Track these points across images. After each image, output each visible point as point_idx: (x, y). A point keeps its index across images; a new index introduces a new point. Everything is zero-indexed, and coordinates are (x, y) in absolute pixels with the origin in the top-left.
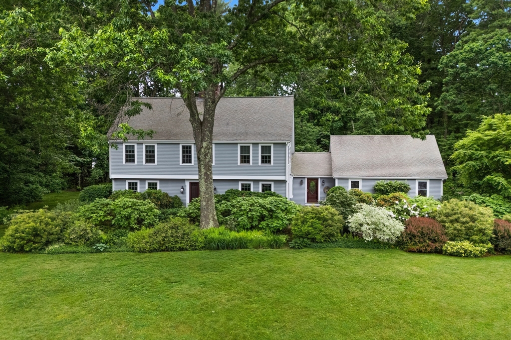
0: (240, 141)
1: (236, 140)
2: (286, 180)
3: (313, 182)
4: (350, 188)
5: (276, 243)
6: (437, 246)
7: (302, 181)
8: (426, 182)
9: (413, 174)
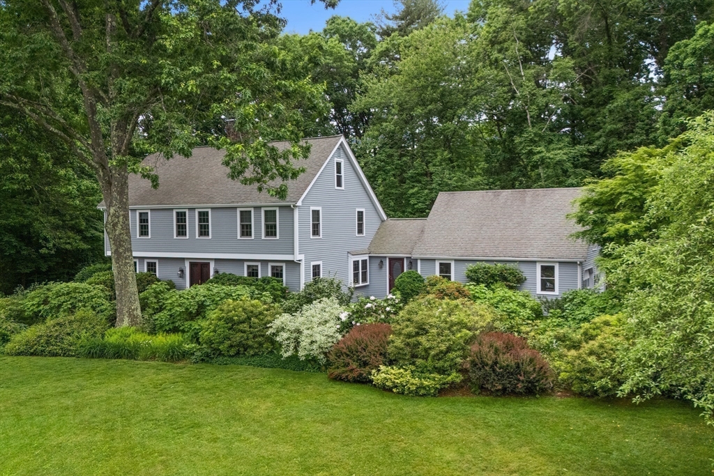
0: (239, 204)
1: (233, 202)
2: (295, 260)
3: (397, 264)
4: (437, 273)
5: (173, 352)
6: (362, 372)
7: (382, 262)
8: (552, 268)
9: (533, 253)
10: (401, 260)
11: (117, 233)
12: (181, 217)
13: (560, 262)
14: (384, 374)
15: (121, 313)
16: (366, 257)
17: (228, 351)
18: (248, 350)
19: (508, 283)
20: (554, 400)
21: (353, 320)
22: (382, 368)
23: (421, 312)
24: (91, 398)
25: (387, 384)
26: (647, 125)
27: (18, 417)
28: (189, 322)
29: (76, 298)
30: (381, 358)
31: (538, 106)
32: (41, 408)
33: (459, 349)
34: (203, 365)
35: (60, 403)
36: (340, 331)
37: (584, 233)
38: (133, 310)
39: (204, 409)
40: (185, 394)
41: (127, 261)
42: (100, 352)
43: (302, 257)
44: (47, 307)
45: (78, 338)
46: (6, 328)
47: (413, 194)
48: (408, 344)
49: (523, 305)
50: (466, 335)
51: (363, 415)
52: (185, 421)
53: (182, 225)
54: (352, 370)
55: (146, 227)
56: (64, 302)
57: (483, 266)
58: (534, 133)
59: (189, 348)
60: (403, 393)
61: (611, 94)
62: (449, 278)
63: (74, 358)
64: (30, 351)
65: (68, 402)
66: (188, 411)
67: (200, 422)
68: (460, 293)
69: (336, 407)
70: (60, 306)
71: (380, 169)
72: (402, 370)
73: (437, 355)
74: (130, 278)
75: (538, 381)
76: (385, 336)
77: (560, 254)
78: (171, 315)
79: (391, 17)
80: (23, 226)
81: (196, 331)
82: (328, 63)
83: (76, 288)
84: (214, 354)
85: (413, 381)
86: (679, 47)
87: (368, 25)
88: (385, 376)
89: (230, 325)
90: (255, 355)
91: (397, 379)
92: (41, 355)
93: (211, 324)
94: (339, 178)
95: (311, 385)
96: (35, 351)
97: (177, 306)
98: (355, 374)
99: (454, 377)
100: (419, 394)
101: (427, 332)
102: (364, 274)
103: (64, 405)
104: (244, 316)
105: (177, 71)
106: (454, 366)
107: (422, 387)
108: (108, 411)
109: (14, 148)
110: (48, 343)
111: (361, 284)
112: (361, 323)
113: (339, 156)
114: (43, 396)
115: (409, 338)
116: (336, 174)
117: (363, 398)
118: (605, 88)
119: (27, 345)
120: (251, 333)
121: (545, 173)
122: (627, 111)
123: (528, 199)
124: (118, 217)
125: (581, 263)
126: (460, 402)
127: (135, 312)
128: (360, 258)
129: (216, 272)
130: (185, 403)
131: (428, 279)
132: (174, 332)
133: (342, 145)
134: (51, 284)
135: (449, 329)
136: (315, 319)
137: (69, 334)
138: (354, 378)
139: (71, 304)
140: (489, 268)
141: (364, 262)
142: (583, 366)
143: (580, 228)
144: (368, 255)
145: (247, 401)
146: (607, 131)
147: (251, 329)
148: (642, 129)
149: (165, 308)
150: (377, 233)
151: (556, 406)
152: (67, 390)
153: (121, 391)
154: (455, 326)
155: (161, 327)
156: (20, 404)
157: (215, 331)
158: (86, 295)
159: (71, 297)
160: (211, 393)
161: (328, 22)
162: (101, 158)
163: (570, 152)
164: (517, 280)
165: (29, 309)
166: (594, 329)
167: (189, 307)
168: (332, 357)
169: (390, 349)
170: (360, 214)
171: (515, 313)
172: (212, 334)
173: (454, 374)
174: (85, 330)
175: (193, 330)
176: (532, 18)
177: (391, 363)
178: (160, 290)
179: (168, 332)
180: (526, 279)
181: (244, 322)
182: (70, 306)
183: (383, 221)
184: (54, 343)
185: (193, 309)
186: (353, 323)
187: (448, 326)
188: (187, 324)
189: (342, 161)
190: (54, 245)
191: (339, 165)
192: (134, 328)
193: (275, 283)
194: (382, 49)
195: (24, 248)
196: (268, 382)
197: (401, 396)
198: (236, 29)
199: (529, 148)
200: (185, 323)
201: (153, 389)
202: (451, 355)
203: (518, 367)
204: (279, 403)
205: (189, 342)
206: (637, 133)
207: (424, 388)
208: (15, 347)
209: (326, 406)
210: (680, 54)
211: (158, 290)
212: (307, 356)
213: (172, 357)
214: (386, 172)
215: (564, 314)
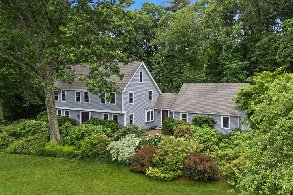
2: (122, 114)
3: (165, 113)
4: (181, 119)
5: (70, 155)
6: (142, 169)
7: (159, 112)
8: (228, 118)
9: (219, 112)
10: (167, 111)
11: (50, 104)
12: (78, 94)
13: (231, 116)
14: (151, 171)
15: (52, 136)
16: (153, 110)
17: (91, 156)
18: (99, 155)
19: (209, 124)
20: (219, 184)
21: (141, 145)
22: (150, 168)
23: (166, 145)
24: (35, 178)
25: (151, 175)
26: (274, 52)
27: (5, 186)
28: (78, 141)
29: (35, 128)
30: (150, 164)
31: (227, 45)
32: (15, 182)
33: (181, 162)
34: (81, 161)
35: (22, 180)
36: (135, 149)
37: (239, 107)
38: (56, 135)
39: (77, 185)
40: (71, 177)
41: (54, 116)
42: (42, 154)
43: (125, 112)
44: (24, 131)
45: (34, 147)
46: (8, 140)
47: (175, 80)
48: (160, 160)
49: (214, 136)
50: (184, 156)
51: (140, 191)
52: (69, 191)
53: (78, 97)
54: (138, 168)
55: (64, 97)
56: (31, 129)
57: (199, 116)
58: (225, 56)
59: (77, 153)
60: (158, 179)
61: (260, 38)
62: (186, 120)
63: (32, 155)
64: (15, 152)
65: (25, 180)
66: (71, 186)
67: (75, 192)
68: (188, 130)
69: (130, 186)
70: (29, 131)
71: (161, 70)
72: (157, 170)
73: (172, 164)
74: (55, 123)
75: (213, 176)
76: (153, 154)
77: (231, 113)
78: (71, 138)
79: (170, 2)
80: (18, 95)
81: (80, 145)
82: (142, 24)
83: (36, 124)
84: (86, 156)
85: (162, 175)
86: (286, 22)
87: (159, 6)
88: (151, 172)
89: (92, 145)
90: (102, 157)
91: (156, 174)
92: (20, 154)
93: (85, 144)
94: (141, 79)
95: (122, 173)
96: (18, 152)
97: (73, 134)
98: (139, 170)
99: (179, 173)
100: (164, 180)
101: (168, 155)
102: (152, 117)
103: (24, 181)
104: (98, 142)
105: (66, 49)
106: (179, 169)
107: (165, 177)
108: (40, 185)
109: (13, 65)
110: (22, 149)
111: (150, 121)
112: (144, 147)
113: (142, 70)
114: (17, 176)
115: (161, 157)
116: (140, 77)
117: (141, 181)
118: (257, 35)
119: (14, 149)
120: (100, 149)
121: (230, 73)
122: (265, 46)
123: (219, 88)
124: (50, 99)
125: (239, 117)
126: (181, 184)
127: (57, 136)
128: (150, 111)
129: (92, 116)
130: (70, 182)
131: (177, 121)
132: (72, 145)
133: (142, 65)
134: (27, 121)
135: (178, 153)
136: (125, 145)
137: (31, 145)
138: (139, 171)
139: (34, 130)
140: (202, 117)
141: (152, 112)
142: (231, 171)
143: (238, 105)
144: (153, 109)
145: (95, 182)
146: (257, 54)
147: (100, 147)
148: (272, 53)
149: (69, 135)
150: (158, 99)
151: (220, 187)
152: (26, 173)
153: (47, 174)
154: (180, 152)
155: (67, 143)
156: (7, 180)
157: (86, 148)
158: (39, 127)
159: (34, 127)
160: (81, 177)
161: (143, 5)
162: (43, 75)
163: (240, 64)
164: (213, 123)
165: (18, 131)
166: (239, 153)
167: (78, 135)
168: (131, 161)
169: (154, 160)
170: (150, 92)
171: (210, 139)
172: (85, 149)
173: (179, 172)
174: (37, 144)
175: (79, 145)
176: (226, 6)
177: (154, 166)
178: (68, 126)
179: (70, 145)
180: (217, 122)
181: (98, 144)
182: (33, 131)
183: (160, 94)
184: (25, 149)
185: (79, 136)
186: (141, 146)
187: (177, 152)
188: (77, 142)
189: (143, 71)
190: (29, 103)
191: (141, 73)
192: (56, 143)
193: (114, 123)
194: (164, 18)
195: (18, 103)
196: (105, 171)
197: (157, 181)
198: (91, 30)
199: (223, 62)
200: (76, 142)
201: (60, 174)
202: (178, 164)
203: (205, 170)
204: (108, 183)
205: (77, 150)
206: (270, 55)
207: (167, 178)
208: (10, 150)
209: (126, 185)
210: (287, 25)
211: (67, 126)
212: (122, 160)
213: (70, 157)
214: (164, 71)
215: (229, 141)
